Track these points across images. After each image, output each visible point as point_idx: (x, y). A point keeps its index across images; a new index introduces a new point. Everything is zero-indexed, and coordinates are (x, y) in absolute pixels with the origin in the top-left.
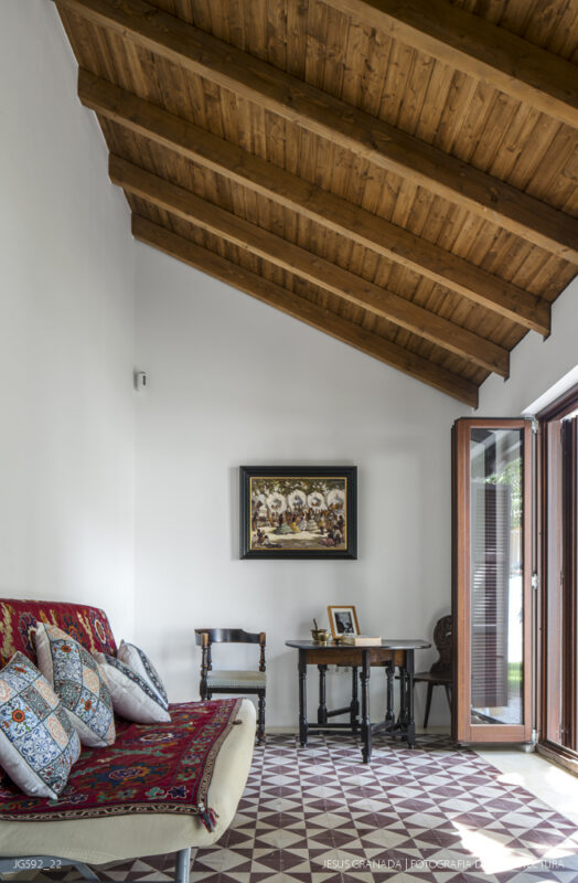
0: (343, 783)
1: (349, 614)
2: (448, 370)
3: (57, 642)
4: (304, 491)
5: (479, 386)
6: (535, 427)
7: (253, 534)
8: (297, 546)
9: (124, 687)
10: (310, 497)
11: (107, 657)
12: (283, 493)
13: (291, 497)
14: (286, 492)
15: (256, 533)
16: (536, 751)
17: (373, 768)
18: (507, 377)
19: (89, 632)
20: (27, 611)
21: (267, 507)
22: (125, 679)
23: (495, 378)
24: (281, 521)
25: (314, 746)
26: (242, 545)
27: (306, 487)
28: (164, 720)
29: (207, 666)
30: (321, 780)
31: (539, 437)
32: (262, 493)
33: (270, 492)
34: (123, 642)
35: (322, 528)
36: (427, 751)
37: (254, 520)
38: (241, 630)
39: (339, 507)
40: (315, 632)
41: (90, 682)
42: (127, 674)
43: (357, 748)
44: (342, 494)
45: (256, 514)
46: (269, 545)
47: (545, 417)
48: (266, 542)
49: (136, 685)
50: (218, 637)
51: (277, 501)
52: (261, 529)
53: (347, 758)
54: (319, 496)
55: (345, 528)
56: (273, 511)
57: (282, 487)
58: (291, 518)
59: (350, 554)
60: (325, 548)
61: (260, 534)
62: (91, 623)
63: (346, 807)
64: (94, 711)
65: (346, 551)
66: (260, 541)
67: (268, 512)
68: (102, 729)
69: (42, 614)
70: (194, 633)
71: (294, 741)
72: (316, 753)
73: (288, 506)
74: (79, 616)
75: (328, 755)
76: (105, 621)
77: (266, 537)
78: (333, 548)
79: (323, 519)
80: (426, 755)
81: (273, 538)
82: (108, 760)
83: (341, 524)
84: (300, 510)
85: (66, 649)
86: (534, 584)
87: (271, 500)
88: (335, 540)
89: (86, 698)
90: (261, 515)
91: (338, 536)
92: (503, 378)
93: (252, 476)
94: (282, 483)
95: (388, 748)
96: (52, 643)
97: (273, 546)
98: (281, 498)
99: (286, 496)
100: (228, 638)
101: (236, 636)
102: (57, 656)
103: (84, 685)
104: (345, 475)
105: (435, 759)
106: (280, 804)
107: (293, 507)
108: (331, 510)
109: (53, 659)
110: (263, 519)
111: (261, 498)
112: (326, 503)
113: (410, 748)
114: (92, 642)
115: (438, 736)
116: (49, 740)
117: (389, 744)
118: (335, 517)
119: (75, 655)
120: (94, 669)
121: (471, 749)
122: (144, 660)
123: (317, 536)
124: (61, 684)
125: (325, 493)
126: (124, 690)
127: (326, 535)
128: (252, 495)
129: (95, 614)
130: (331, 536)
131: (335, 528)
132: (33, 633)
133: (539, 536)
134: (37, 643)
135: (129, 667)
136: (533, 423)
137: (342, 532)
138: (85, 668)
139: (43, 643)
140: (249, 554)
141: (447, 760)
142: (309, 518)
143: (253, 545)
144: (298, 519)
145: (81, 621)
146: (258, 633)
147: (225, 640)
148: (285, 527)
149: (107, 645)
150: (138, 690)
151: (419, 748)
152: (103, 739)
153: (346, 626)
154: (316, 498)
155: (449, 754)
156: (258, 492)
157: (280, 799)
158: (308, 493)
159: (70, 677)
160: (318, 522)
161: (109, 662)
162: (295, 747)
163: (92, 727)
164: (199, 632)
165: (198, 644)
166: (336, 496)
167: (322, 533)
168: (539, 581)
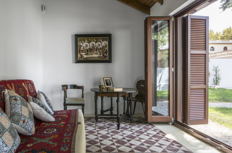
0: (113, 138)
1: (110, 80)
2: (140, 3)
3: (12, 97)
4: (95, 42)
5: (150, 8)
6: (173, 19)
7: (79, 55)
8: (93, 59)
9: (38, 110)
10: (97, 44)
11: (33, 98)
12: (88, 43)
13: (91, 44)
14: (89, 42)
15: (80, 55)
16: (173, 124)
17: (122, 131)
18: (162, 4)
19: (27, 89)
20: (2, 85)
21: (83, 47)
22: (39, 107)
23: (157, 4)
24: (88, 51)
25: (100, 122)
26: (76, 59)
27: (95, 41)
28: (53, 121)
29: (65, 96)
30: (105, 137)
31: (174, 22)
32: (82, 42)
33: (84, 42)
34: (38, 91)
35: (100, 53)
36: (137, 124)
37: (79, 51)
38: (76, 85)
39: (106, 46)
40: (100, 86)
41: (25, 112)
42: (39, 105)
43: (114, 123)
44: (107, 43)
45: (80, 49)
46: (84, 59)
47: (176, 16)
48: (83, 58)
49: (43, 109)
50: (69, 87)
51: (86, 45)
52: (82, 54)
53: (112, 127)
54: (100, 43)
55: (108, 53)
56: (85, 48)
57: (88, 41)
58: (91, 50)
59: (109, 61)
60: (102, 59)
61: (81, 55)
62: (28, 86)
63: (116, 150)
64: (26, 123)
65: (108, 60)
66: (81, 57)
67: (84, 48)
68: (30, 129)
69: (8, 85)
70: (61, 86)
71: (93, 120)
72: (101, 125)
73: (90, 47)
74: (23, 84)
75: (105, 126)
76: (33, 84)
77: (83, 56)
78: (104, 59)
79: (101, 50)
80: (137, 126)
81: (85, 56)
82: (31, 145)
83: (106, 52)
84: (94, 48)
85: (16, 100)
86: (173, 70)
87: (84, 45)
88: (105, 57)
89: (23, 119)
90: (81, 49)
91: (106, 55)
92: (160, 4)
93: (78, 38)
94: (88, 40)
95: (124, 123)
96: (10, 97)
97: (85, 59)
98: (88, 44)
99: (89, 44)
100: (72, 87)
101: (75, 87)
102: (12, 103)
103: (23, 114)
104: (108, 37)
105: (141, 127)
106: (93, 148)
107: (91, 47)
108: (103, 48)
109: (11, 104)
110: (82, 51)
111: (81, 44)
112: (102, 45)
113: (131, 123)
114: (28, 93)
115: (139, 118)
116: (4, 145)
117: (124, 121)
118: (105, 50)
119: (19, 102)
120: (27, 106)
121: (152, 124)
122: (46, 98)
123: (99, 56)
124: (13, 114)
125: (101, 42)
126: (39, 111)
127: (102, 55)
128: (79, 43)
129: (30, 83)
130: (103, 56)
131: (105, 53)
132: (4, 93)
133: (174, 55)
134: (5, 97)
135: (40, 102)
136: (172, 18)
137: (107, 54)
138: (23, 107)
139: (7, 97)
140: (78, 61)
141: (144, 128)
142: (96, 50)
143: (79, 58)
144: (93, 50)
145: (24, 85)
146: (81, 86)
147: (71, 88)
148: (89, 53)
149: (33, 92)
150: (43, 110)
151: (134, 123)
152: (30, 132)
153: (109, 84)
154: (98, 44)
155: (145, 125)
156: (81, 42)
157: (93, 146)
158: (96, 42)
159: (17, 111)
160: (99, 51)
161: (33, 101)
162: (94, 123)
163: (26, 129)
164: (63, 86)
165: (63, 90)
166: (105, 43)
167: (101, 55)
168: (174, 70)
